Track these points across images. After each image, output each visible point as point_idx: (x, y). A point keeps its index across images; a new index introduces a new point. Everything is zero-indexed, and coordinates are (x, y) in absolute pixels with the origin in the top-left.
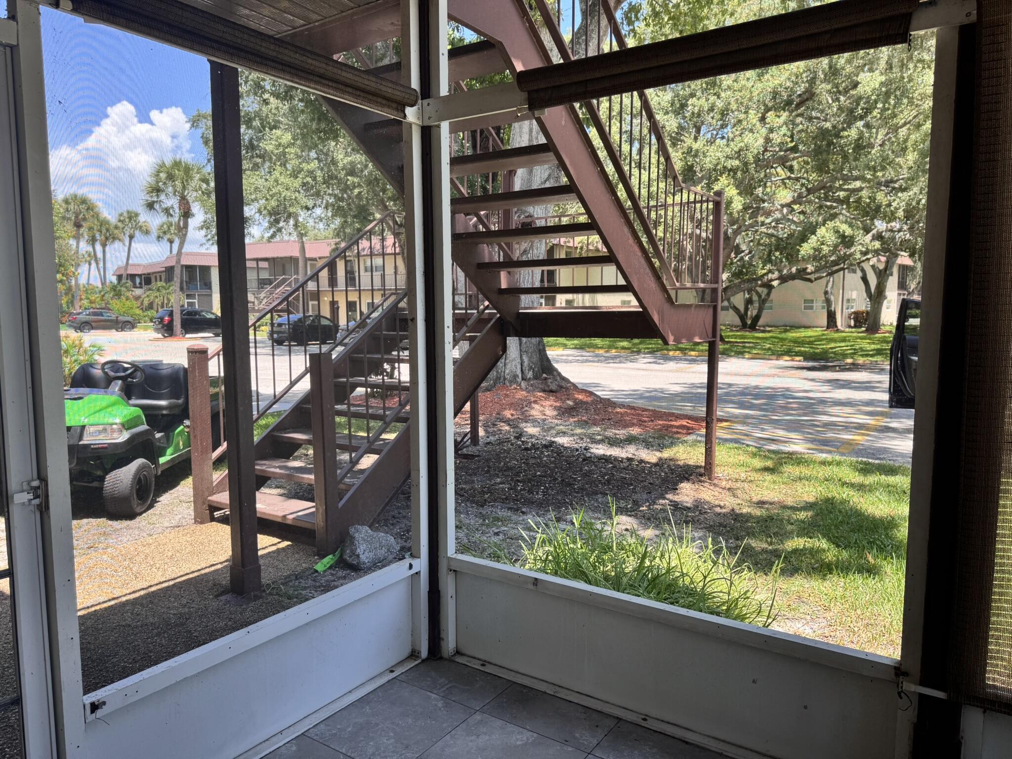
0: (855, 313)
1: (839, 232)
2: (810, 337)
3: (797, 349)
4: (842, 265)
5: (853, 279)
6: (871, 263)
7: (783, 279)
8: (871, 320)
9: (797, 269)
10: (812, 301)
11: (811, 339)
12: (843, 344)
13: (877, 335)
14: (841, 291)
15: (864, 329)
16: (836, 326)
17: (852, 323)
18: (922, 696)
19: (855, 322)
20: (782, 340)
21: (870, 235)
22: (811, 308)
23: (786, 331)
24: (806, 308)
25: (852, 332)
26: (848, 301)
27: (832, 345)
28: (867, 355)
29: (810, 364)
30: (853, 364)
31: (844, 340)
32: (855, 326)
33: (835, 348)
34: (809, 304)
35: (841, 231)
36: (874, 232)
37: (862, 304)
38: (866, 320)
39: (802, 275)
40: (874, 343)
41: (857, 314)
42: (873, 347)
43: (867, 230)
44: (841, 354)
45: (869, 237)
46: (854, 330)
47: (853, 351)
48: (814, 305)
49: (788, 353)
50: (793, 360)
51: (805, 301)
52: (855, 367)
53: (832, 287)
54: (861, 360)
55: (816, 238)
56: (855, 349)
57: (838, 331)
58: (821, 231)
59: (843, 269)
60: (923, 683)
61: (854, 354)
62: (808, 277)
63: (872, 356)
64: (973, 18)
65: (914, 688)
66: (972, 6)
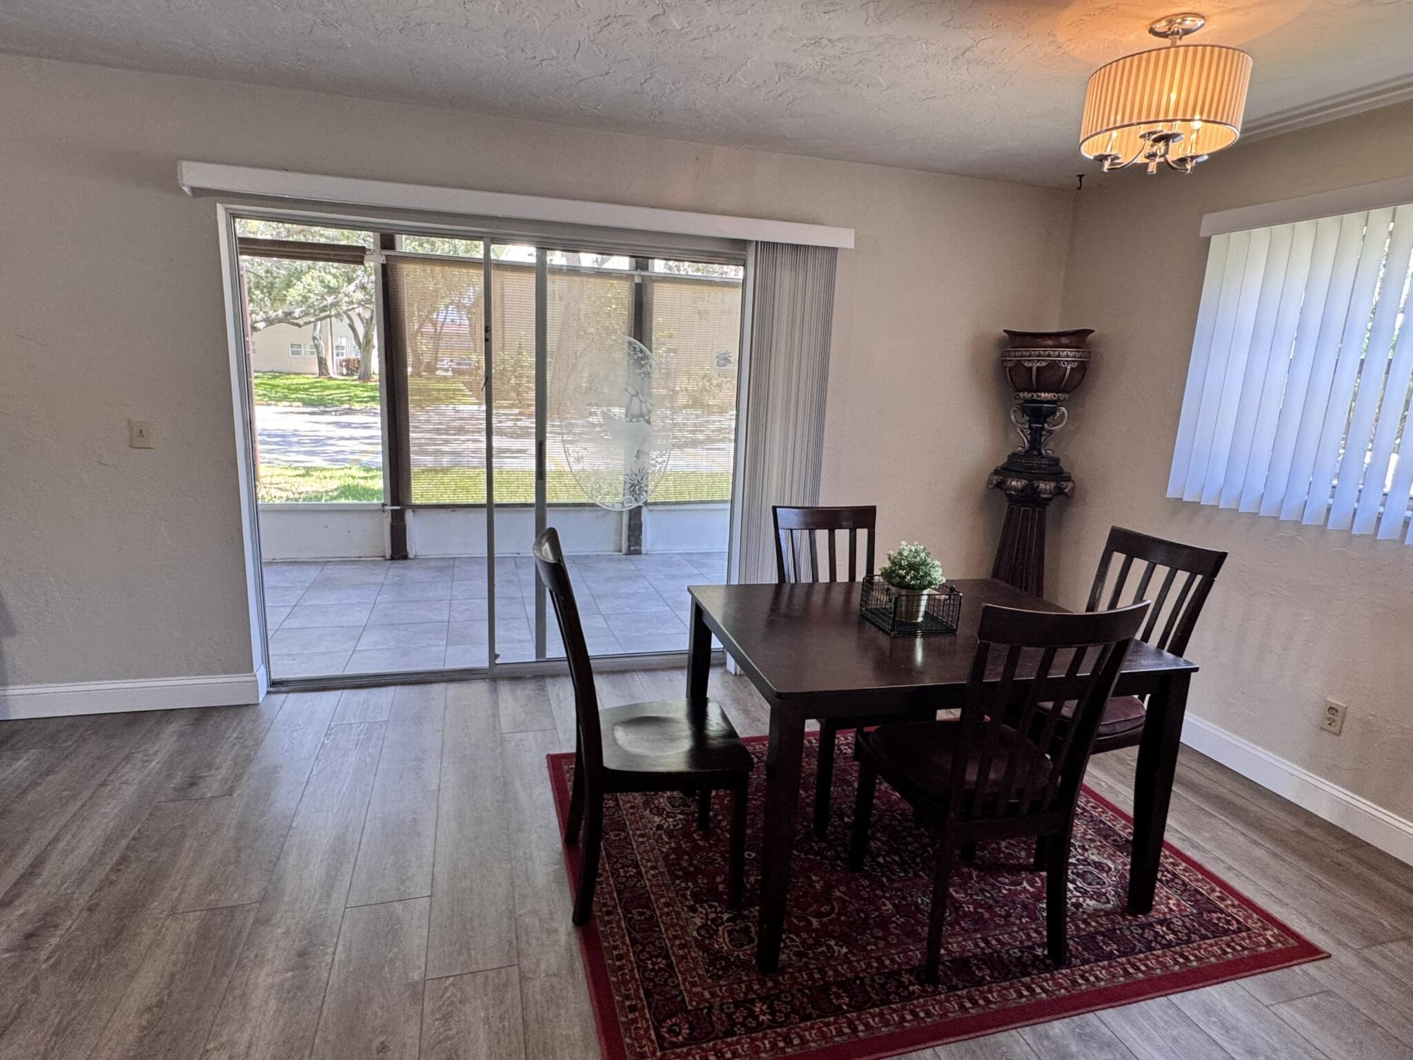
0: (346, 361)
1: (324, 282)
2: (305, 384)
3: (294, 396)
4: (328, 312)
5: (341, 326)
6: (357, 311)
7: (269, 322)
8: (362, 369)
9: (283, 312)
10: (300, 346)
11: (307, 386)
12: (338, 391)
13: (369, 384)
14: (330, 337)
15: (356, 377)
16: (329, 374)
17: (345, 371)
18: (392, 510)
19: (348, 369)
20: (273, 386)
21: (354, 284)
22: (299, 353)
23: (275, 377)
24: (293, 353)
25: (345, 380)
26: (338, 347)
27: (328, 392)
28: (361, 402)
29: (310, 409)
30: (350, 409)
31: (339, 387)
32: (348, 375)
33: (331, 395)
34: (296, 349)
35: (326, 281)
36: (357, 281)
37: (352, 353)
38: (357, 368)
39: (288, 317)
40: (367, 391)
41: (348, 361)
42: (366, 394)
43: (350, 281)
44: (338, 401)
45: (352, 287)
46: (346, 378)
47: (348, 398)
48: (303, 350)
49: (285, 398)
50: (291, 406)
51: (292, 345)
52: (350, 411)
53: (320, 331)
54: (357, 406)
55: (302, 285)
56: (350, 396)
57: (331, 378)
58: (307, 279)
59: (330, 316)
60: (392, 505)
61: (350, 400)
62: (295, 321)
63: (366, 402)
64: (385, 262)
65: (388, 508)
66: (384, 258)
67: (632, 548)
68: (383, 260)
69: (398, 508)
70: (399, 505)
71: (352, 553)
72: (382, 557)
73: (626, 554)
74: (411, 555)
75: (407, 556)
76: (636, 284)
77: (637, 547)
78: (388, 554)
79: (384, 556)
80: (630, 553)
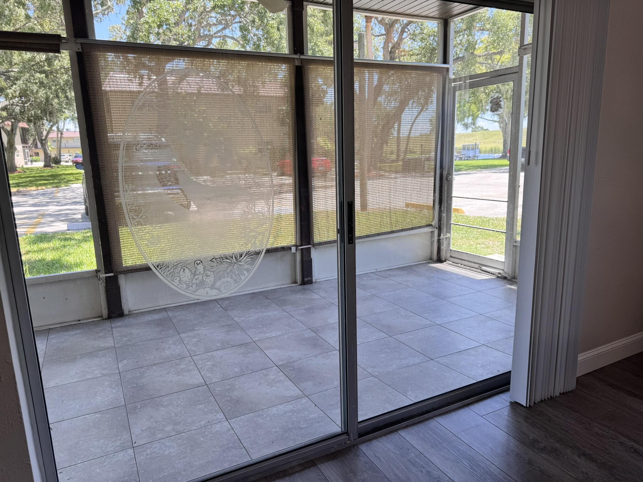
18: (106, 277)
60: (106, 273)
64: (80, 50)
65: (103, 275)
66: (79, 46)
67: (306, 279)
68: (78, 48)
69: (112, 274)
70: (112, 272)
71: (71, 318)
72: (99, 317)
73: (301, 285)
74: (126, 312)
75: (123, 313)
76: (297, 67)
77: (309, 278)
78: (105, 313)
79: (101, 316)
80: (303, 283)
